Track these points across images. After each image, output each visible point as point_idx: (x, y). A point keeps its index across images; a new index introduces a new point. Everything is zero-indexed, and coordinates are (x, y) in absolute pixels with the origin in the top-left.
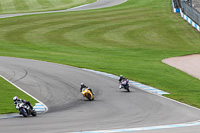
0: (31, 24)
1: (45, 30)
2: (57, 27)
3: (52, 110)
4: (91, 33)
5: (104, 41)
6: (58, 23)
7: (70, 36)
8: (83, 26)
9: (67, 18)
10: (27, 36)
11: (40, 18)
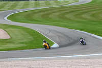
0: (52, 11)
1: (58, 14)
2: (62, 12)
4: (77, 15)
5: (82, 18)
6: (63, 10)
7: (68, 16)
8: (73, 12)
9: (67, 9)
10: (50, 16)
11: (55, 8)
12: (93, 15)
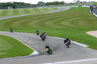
0: (31, 19)
1: (37, 21)
2: (42, 20)
3: (40, 54)
4: (56, 22)
5: (62, 25)
6: (42, 18)
7: (47, 23)
8: (52, 19)
9: (46, 16)
10: (29, 24)
11: (35, 16)
12: (72, 22)
